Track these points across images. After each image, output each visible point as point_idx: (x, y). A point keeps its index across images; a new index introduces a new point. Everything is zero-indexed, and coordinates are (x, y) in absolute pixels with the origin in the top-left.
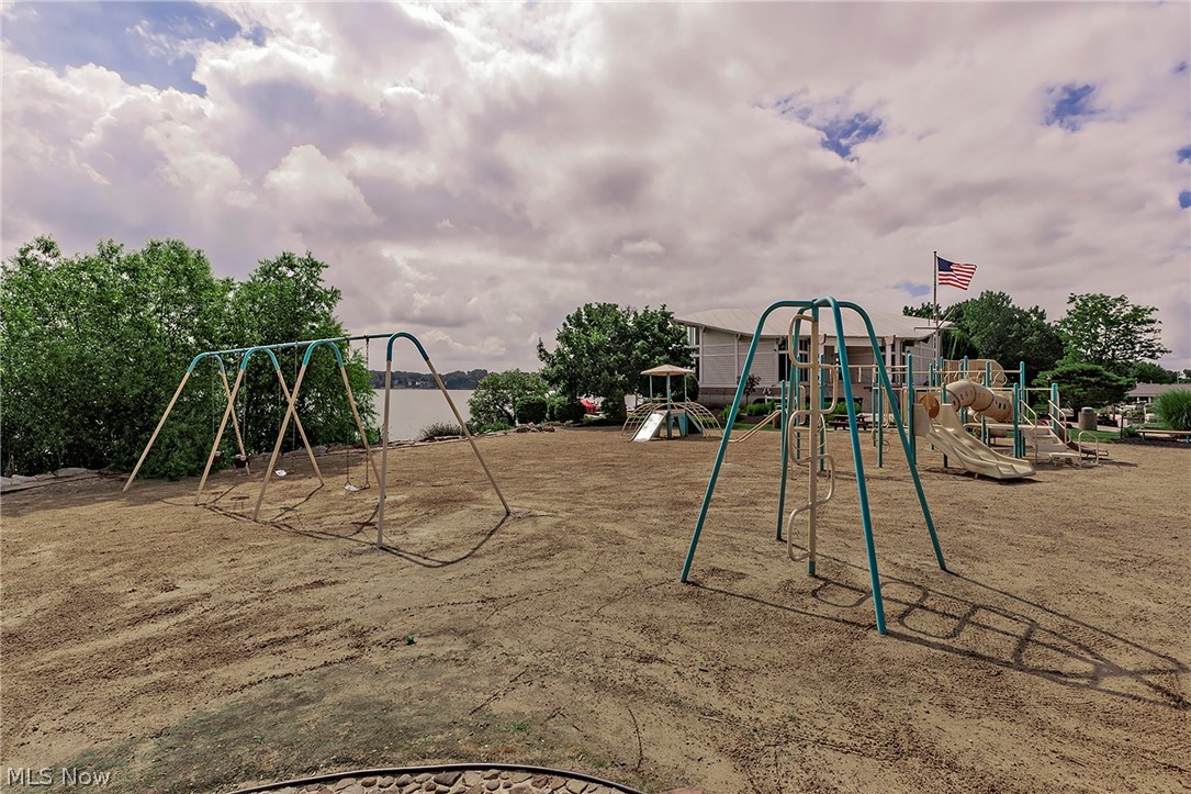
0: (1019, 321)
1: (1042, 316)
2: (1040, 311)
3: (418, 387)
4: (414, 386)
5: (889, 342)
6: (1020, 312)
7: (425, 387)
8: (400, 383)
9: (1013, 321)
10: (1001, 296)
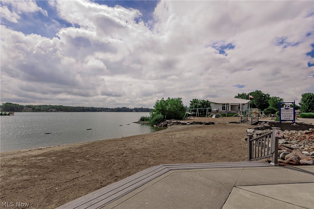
0: (264, 96)
1: (269, 96)
2: (269, 94)
3: (108, 111)
4: (107, 111)
5: (241, 104)
6: (264, 94)
7: (110, 111)
8: (104, 110)
9: (263, 96)
10: (260, 91)
